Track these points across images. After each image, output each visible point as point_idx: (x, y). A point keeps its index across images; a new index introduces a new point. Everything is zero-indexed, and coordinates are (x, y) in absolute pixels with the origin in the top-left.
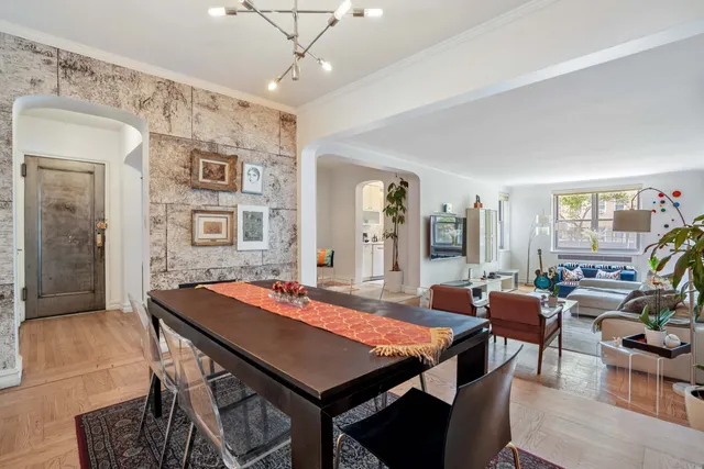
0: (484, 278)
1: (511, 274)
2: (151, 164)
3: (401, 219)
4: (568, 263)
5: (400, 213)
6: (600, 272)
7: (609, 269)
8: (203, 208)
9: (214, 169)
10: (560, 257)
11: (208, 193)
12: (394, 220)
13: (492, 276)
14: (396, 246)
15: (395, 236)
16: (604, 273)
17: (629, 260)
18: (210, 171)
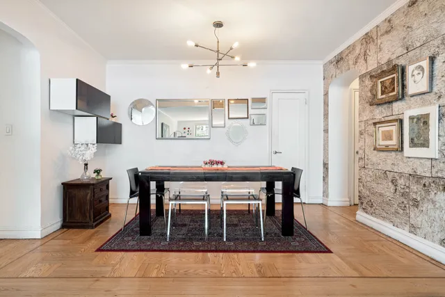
2: (360, 97)
8: (383, 120)
9: (387, 84)
11: (385, 106)
18: (386, 88)
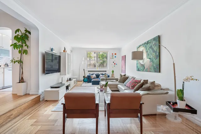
0: (67, 81)
1: (75, 78)
3: (26, 52)
4: (91, 73)
5: (25, 48)
6: (101, 75)
7: (102, 74)
10: (88, 71)
12: (20, 52)
13: (70, 79)
14: (21, 67)
15: (21, 62)
16: (102, 76)
17: (106, 71)
